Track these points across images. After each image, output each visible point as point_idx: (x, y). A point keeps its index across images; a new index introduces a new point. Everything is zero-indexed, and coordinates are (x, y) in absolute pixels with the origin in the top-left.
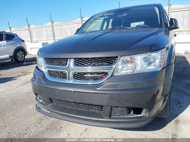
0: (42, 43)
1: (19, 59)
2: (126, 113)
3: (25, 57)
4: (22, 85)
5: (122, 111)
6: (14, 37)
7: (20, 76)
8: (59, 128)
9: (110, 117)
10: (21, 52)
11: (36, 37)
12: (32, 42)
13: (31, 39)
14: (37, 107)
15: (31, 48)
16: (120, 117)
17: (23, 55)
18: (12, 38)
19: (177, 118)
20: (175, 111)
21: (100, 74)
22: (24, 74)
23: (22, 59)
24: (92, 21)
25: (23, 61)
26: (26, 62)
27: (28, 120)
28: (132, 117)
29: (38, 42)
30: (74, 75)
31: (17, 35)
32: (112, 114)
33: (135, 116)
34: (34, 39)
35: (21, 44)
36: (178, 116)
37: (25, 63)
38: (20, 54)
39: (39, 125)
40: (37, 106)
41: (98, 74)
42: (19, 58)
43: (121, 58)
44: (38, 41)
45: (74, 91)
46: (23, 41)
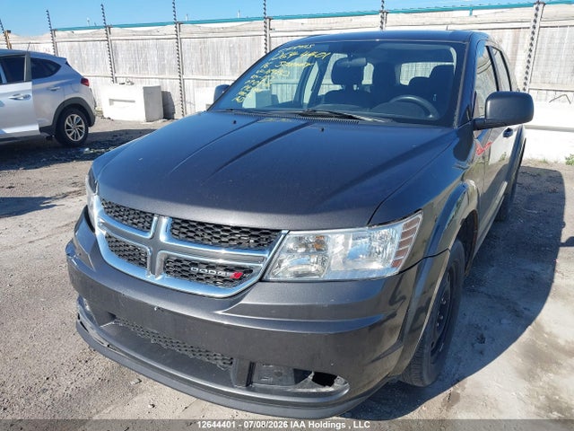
0: (145, 88)
1: (70, 136)
2: (291, 379)
3: (87, 130)
4: (65, 229)
5: (279, 374)
6: (58, 67)
7: (65, 196)
8: (132, 383)
9: (248, 384)
10: (76, 116)
11: (128, 66)
12: (114, 80)
13: (113, 70)
14: (79, 321)
15: (110, 100)
16: (276, 387)
17: (83, 126)
18: (53, 73)
19: (456, 389)
20: (459, 364)
21: (231, 271)
22: (77, 189)
23: (80, 138)
24: (266, 69)
25: (82, 144)
26: (91, 146)
27: (59, 350)
28: (305, 390)
29: (132, 84)
30: (165, 264)
31: (67, 63)
32: (255, 378)
33: (314, 391)
34: (122, 72)
35: (77, 92)
36: (460, 383)
37: (87, 149)
38: (73, 121)
39: (84, 368)
40: (79, 318)
41: (226, 270)
42: (69, 132)
43: (287, 237)
44: (133, 81)
45: (159, 308)
46: (85, 81)
